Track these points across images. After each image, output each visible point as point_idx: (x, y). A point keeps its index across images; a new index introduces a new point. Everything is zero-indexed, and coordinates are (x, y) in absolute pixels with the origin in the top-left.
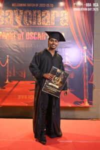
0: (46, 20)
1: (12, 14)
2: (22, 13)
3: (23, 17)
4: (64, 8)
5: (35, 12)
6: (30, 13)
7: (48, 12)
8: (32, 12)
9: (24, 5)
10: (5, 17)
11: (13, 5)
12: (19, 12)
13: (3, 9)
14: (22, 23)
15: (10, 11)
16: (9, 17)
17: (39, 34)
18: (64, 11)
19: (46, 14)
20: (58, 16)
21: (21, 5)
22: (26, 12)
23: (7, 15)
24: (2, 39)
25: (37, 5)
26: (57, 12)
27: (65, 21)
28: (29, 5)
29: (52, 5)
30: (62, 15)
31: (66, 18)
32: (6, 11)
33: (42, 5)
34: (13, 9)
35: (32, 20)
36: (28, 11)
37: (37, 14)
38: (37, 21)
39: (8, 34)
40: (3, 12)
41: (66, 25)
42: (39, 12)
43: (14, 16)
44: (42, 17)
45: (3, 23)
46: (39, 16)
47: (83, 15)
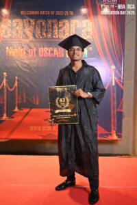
0: (64, 32)
1: (21, 24)
2: (34, 23)
3: (35, 28)
4: (86, 16)
5: (50, 22)
6: (43, 23)
7: (66, 21)
8: (47, 22)
9: (36, 13)
10: (12, 28)
11: (22, 13)
12: (29, 22)
13: (10, 18)
14: (34, 35)
15: (18, 20)
16: (17, 28)
17: (55, 51)
18: (86, 21)
19: (64, 24)
20: (79, 26)
21: (32, 13)
22: (39, 22)
23: (15, 25)
24: (9, 57)
25: (53, 13)
26: (78, 22)
27: (87, 33)
28: (42, 13)
29: (72, 13)
30: (84, 26)
31: (90, 30)
32: (14, 21)
33: (58, 13)
34: (22, 17)
35: (47, 32)
36: (42, 21)
37: (53, 24)
38: (52, 33)
39: (16, 50)
40: (10, 21)
41: (89, 38)
42: (55, 21)
43: (24, 27)
44: (59, 28)
45: (9, 35)
46: (56, 27)
47: (111, 25)
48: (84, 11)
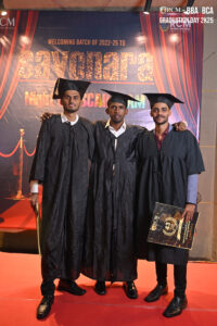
0: (111, 71)
1: (48, 58)
2: (67, 57)
3: (68, 64)
4: (145, 48)
5: (90, 55)
6: (81, 57)
7: (114, 55)
8: (85, 56)
9: (71, 42)
10: (35, 64)
11: (50, 42)
12: (60, 55)
13: (32, 49)
15: (43, 53)
16: (43, 64)
17: (97, 98)
18: (145, 55)
19: (111, 59)
20: (133, 62)
22: (74, 55)
23: (39, 59)
24: (29, 106)
25: (95, 42)
26: (132, 55)
27: (146, 72)
28: (79, 42)
29: (123, 43)
30: (141, 62)
31: (149, 67)
32: (38, 53)
33: (103, 42)
34: (50, 49)
35: (85, 71)
36: (79, 54)
37: (94, 59)
38: (94, 71)
39: (40, 96)
40: (32, 54)
41: (148, 81)
42: (97, 54)
43: (52, 62)
44: (104, 65)
45: (31, 74)
46: (98, 63)
47: (181, 60)
48: (141, 39)
